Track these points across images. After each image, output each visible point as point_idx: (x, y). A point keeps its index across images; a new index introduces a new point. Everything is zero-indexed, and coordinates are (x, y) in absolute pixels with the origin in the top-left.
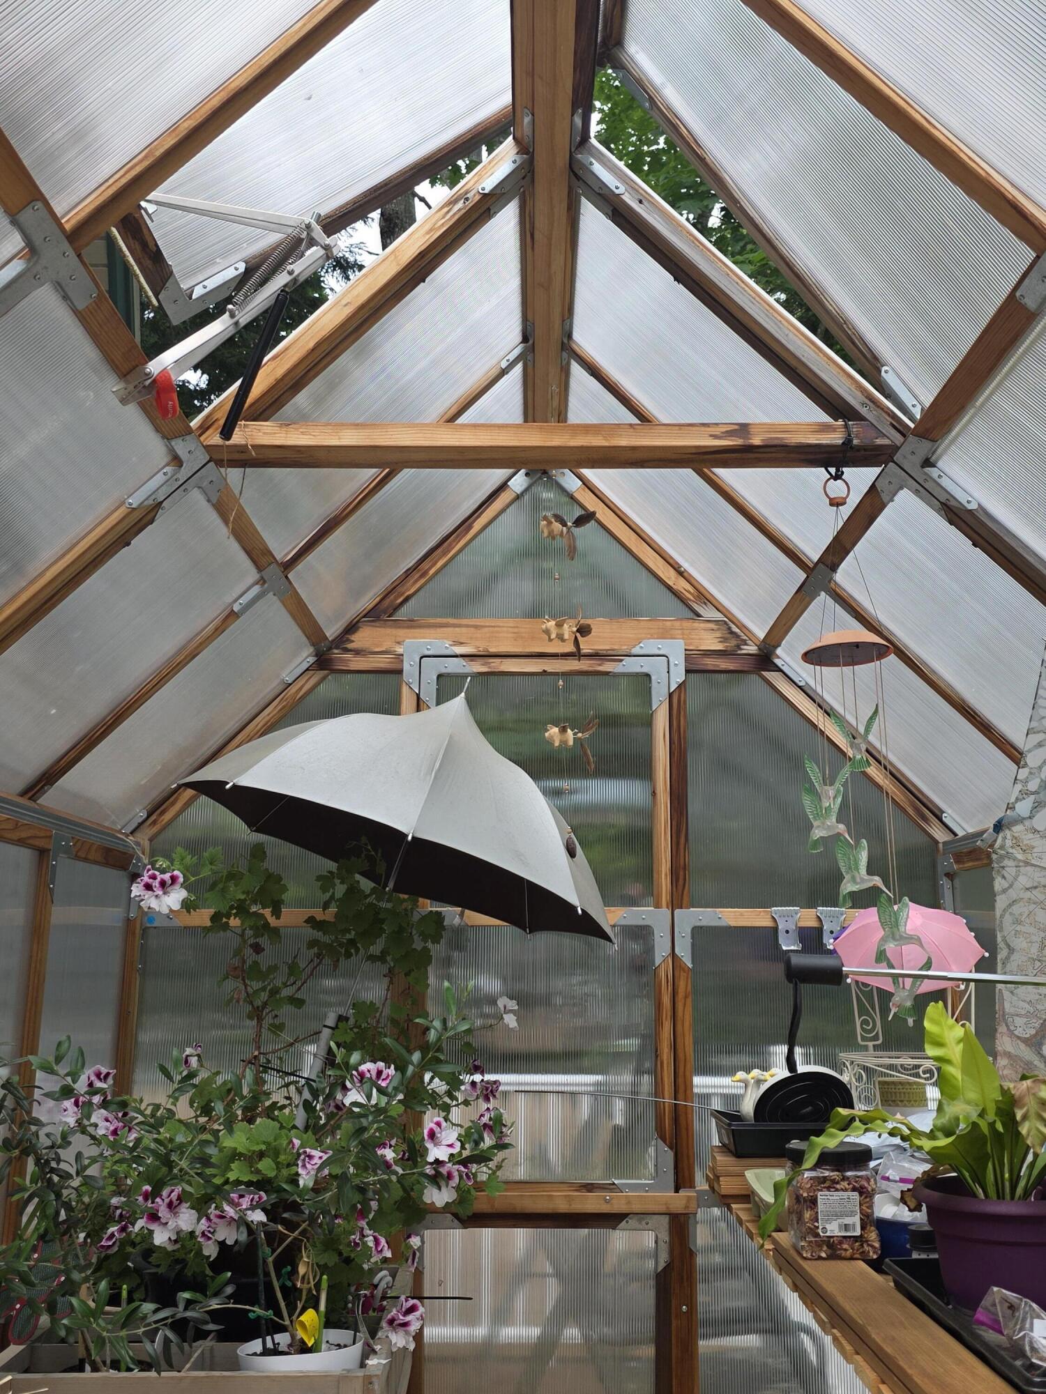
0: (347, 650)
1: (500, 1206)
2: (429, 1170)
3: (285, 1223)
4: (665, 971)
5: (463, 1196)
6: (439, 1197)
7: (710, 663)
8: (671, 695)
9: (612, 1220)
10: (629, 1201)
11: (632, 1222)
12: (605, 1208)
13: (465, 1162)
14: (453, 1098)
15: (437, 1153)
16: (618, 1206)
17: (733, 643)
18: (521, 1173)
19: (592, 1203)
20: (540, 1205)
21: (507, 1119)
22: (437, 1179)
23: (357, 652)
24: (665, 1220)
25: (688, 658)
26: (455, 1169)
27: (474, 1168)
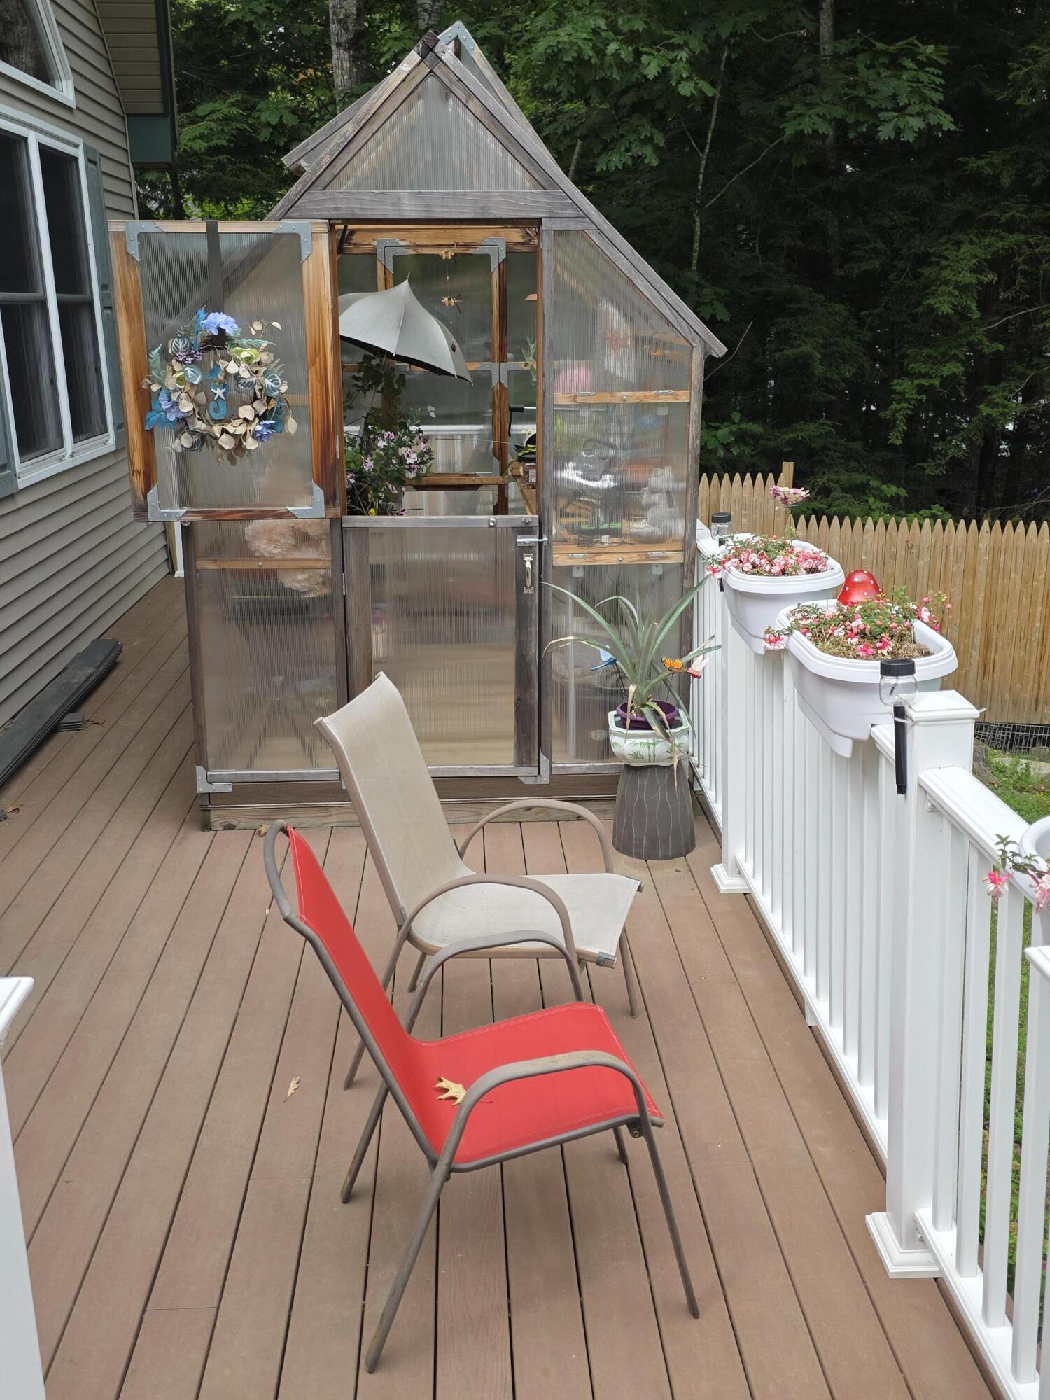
0: (350, 244)
1: (431, 483)
2: (407, 467)
3: (363, 482)
4: (497, 389)
5: (419, 476)
6: (411, 475)
7: (518, 248)
8: (499, 265)
9: (475, 487)
10: (482, 480)
11: (483, 488)
12: (472, 483)
13: (418, 464)
14: (412, 442)
15: (409, 461)
16: (477, 482)
17: (528, 238)
18: (440, 470)
19: (467, 481)
20: (447, 483)
21: (433, 450)
22: (410, 469)
23: (355, 245)
24: (496, 487)
25: (507, 247)
26: (416, 466)
27: (422, 466)
